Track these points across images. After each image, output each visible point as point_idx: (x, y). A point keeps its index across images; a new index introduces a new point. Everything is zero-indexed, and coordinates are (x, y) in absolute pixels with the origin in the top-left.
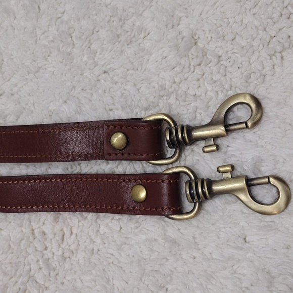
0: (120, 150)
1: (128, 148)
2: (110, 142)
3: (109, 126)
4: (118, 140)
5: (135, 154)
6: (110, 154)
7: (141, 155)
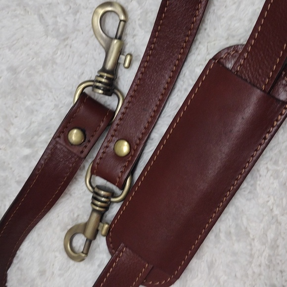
0: (84, 141)
1: (87, 133)
2: (72, 145)
3: (59, 137)
4: (75, 137)
5: (96, 131)
6: (82, 152)
7: (99, 126)
